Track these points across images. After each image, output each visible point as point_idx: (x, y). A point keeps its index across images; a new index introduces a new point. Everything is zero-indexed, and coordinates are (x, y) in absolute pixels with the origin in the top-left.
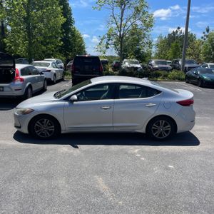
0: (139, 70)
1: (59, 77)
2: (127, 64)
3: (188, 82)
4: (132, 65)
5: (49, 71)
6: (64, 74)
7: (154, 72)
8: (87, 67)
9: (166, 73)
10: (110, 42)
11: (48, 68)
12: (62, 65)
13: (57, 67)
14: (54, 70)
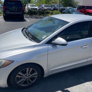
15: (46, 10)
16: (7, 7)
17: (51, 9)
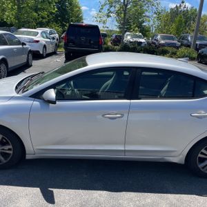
0: (143, 45)
1: (50, 50)
2: (129, 37)
3: (200, 62)
4: (135, 39)
5: (38, 41)
6: (57, 46)
7: (161, 48)
8: (83, 39)
9: (175, 50)
10: (112, 9)
11: (36, 38)
12: (57, 36)
13: (47, 38)
14: (43, 41)
15: (163, 45)
16: (72, 38)
17: (175, 44)
